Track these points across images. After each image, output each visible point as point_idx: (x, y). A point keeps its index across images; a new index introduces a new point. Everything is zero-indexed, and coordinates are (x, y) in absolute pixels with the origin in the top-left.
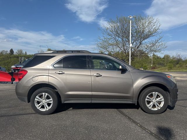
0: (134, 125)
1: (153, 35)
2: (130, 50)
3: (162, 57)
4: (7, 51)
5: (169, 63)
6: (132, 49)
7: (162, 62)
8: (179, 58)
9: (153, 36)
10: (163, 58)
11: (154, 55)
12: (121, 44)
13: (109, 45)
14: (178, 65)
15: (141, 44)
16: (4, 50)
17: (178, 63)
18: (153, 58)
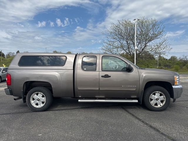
0: (137, 120)
1: (158, 37)
2: (135, 52)
4: (14, 53)
5: (176, 64)
6: (137, 51)
7: (168, 64)
8: (186, 60)
10: (170, 60)
11: (160, 57)
12: (126, 46)
14: (185, 66)
15: (145, 46)
16: (10, 52)
17: (184, 65)
18: (159, 59)
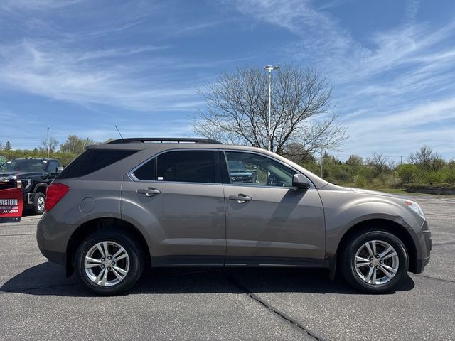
1: (320, 109)
3: (345, 161)
6: (274, 141)
7: (342, 172)
8: (379, 163)
9: (320, 112)
10: (347, 163)
11: (326, 155)
12: (248, 129)
13: (222, 130)
14: (378, 178)
15: (292, 130)
17: (376, 175)
18: (324, 162)
